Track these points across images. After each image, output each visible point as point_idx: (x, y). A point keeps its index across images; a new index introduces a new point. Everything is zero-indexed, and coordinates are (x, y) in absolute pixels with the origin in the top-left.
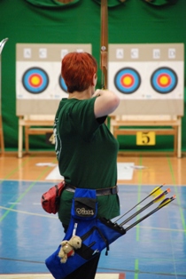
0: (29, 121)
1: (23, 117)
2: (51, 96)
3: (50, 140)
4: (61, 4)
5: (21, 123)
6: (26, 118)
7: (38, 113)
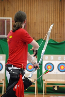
0: (47, 81)
1: (45, 80)
2: (55, 73)
3: (54, 88)
4: (58, 42)
5: (44, 82)
6: (46, 81)
7: (50, 79)
